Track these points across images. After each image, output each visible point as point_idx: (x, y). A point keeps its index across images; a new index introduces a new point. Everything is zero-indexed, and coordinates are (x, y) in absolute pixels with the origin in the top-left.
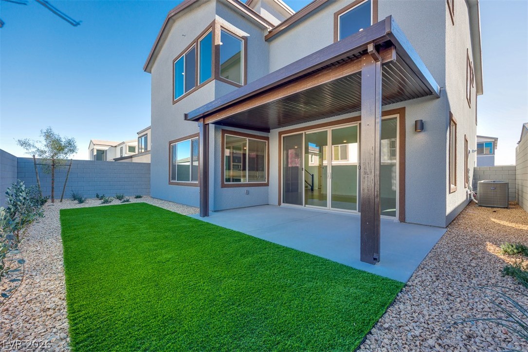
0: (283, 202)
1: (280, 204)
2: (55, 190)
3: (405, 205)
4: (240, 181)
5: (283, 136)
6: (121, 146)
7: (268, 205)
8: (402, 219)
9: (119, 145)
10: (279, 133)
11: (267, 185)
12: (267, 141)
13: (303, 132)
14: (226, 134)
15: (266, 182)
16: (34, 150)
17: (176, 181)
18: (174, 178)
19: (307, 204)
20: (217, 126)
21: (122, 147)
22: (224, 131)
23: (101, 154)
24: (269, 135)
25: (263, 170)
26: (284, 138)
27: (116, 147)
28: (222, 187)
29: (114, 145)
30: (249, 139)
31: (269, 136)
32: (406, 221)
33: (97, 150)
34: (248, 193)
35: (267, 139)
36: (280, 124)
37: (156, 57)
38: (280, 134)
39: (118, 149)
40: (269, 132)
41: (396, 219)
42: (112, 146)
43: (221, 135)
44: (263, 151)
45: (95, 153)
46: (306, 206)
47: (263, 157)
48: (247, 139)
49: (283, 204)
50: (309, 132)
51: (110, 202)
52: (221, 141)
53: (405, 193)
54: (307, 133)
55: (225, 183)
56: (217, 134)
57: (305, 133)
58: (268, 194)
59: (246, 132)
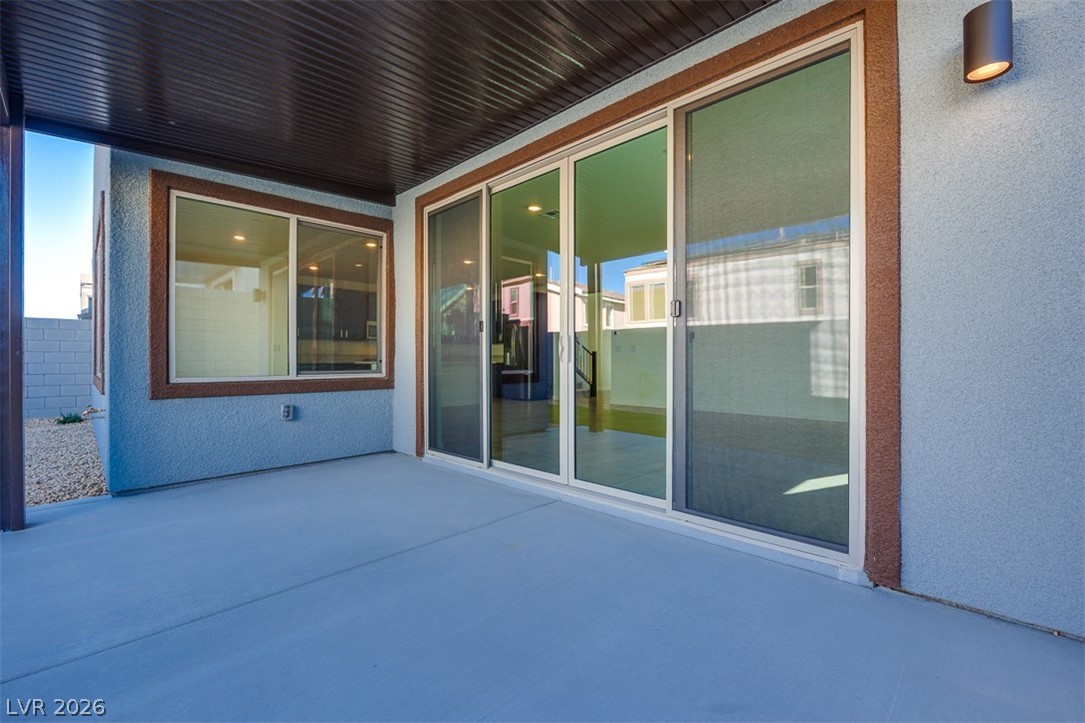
0: (431, 445)
1: (420, 453)
3: (898, 496)
5: (428, 209)
7: (393, 452)
8: (886, 567)
10: (419, 201)
11: (388, 384)
12: (385, 235)
13: (482, 186)
14: (175, 193)
19: (500, 459)
20: (125, 153)
22: (164, 180)
24: (395, 214)
26: (433, 216)
28: (155, 396)
30: (299, 222)
31: (394, 219)
32: (905, 585)
34: (293, 414)
35: (387, 226)
38: (421, 203)
40: (392, 203)
41: (851, 565)
43: (148, 191)
44: (369, 275)
46: (496, 463)
48: (293, 219)
49: (431, 455)
50: (502, 183)
52: (147, 218)
53: (899, 434)
54: (494, 191)
55: (174, 380)
56: (124, 188)
57: (489, 189)
58: (391, 416)
59: (288, 195)
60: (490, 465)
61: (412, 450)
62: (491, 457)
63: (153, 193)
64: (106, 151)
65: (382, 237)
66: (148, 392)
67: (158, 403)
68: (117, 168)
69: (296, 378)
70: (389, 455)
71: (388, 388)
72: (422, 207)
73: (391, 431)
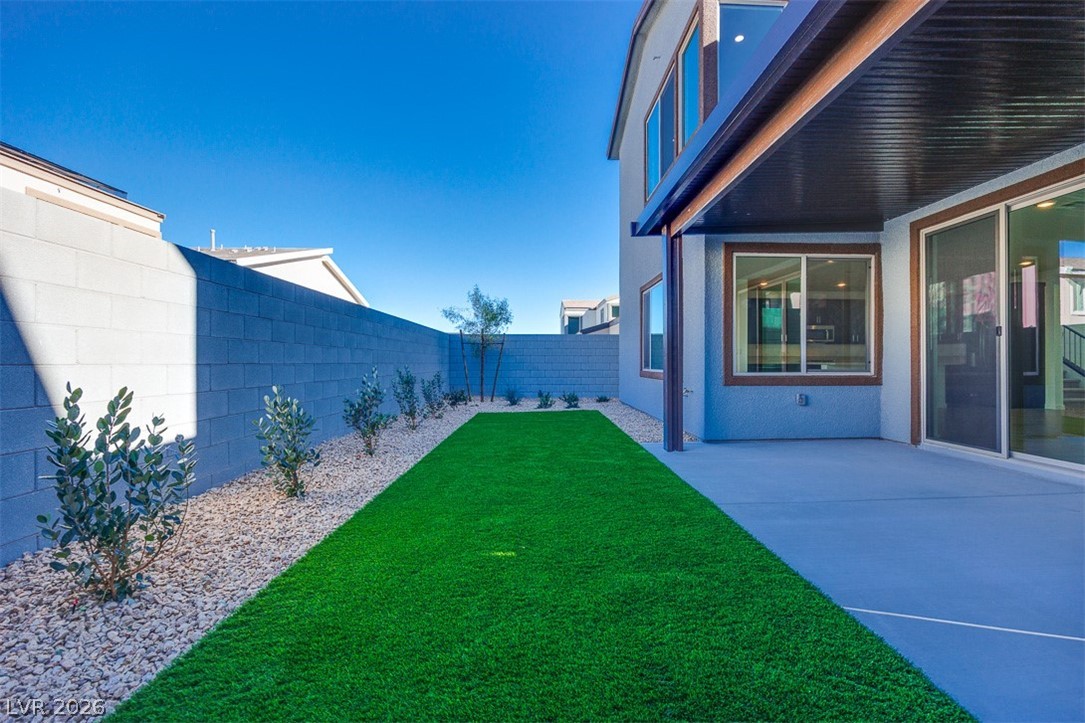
0: (930, 435)
1: (916, 440)
2: (484, 381)
4: (799, 371)
5: (924, 232)
6: (601, 308)
7: (880, 439)
9: (600, 305)
10: (913, 225)
11: (876, 381)
12: (873, 257)
13: (1001, 206)
14: (736, 254)
15: (872, 373)
16: (460, 322)
17: (651, 370)
18: (647, 366)
20: (712, 236)
21: (603, 310)
22: (730, 248)
23: (574, 323)
24: (882, 237)
25: (862, 341)
26: (929, 237)
27: (595, 309)
28: (726, 384)
29: (593, 307)
30: (808, 258)
31: (881, 241)
33: (569, 318)
34: (806, 401)
35: (876, 249)
36: (916, 195)
37: (624, 122)
38: (915, 228)
39: (598, 311)
40: (879, 229)
42: (590, 309)
43: (723, 256)
44: (862, 287)
45: (566, 323)
46: (1017, 454)
47: (862, 304)
48: (804, 257)
49: (927, 444)
50: (1020, 203)
51: (551, 405)
52: (722, 272)
54: (1014, 208)
55: (734, 374)
56: (711, 257)
57: (1008, 208)
58: (879, 409)
59: (799, 241)
60: (1010, 456)
61: (906, 437)
62: (1010, 449)
63: (725, 257)
64: (702, 237)
65: (870, 259)
66: (723, 381)
67: (727, 388)
68: (709, 246)
69: (805, 374)
70: (877, 441)
71: (877, 384)
72: (919, 230)
73: (879, 421)
